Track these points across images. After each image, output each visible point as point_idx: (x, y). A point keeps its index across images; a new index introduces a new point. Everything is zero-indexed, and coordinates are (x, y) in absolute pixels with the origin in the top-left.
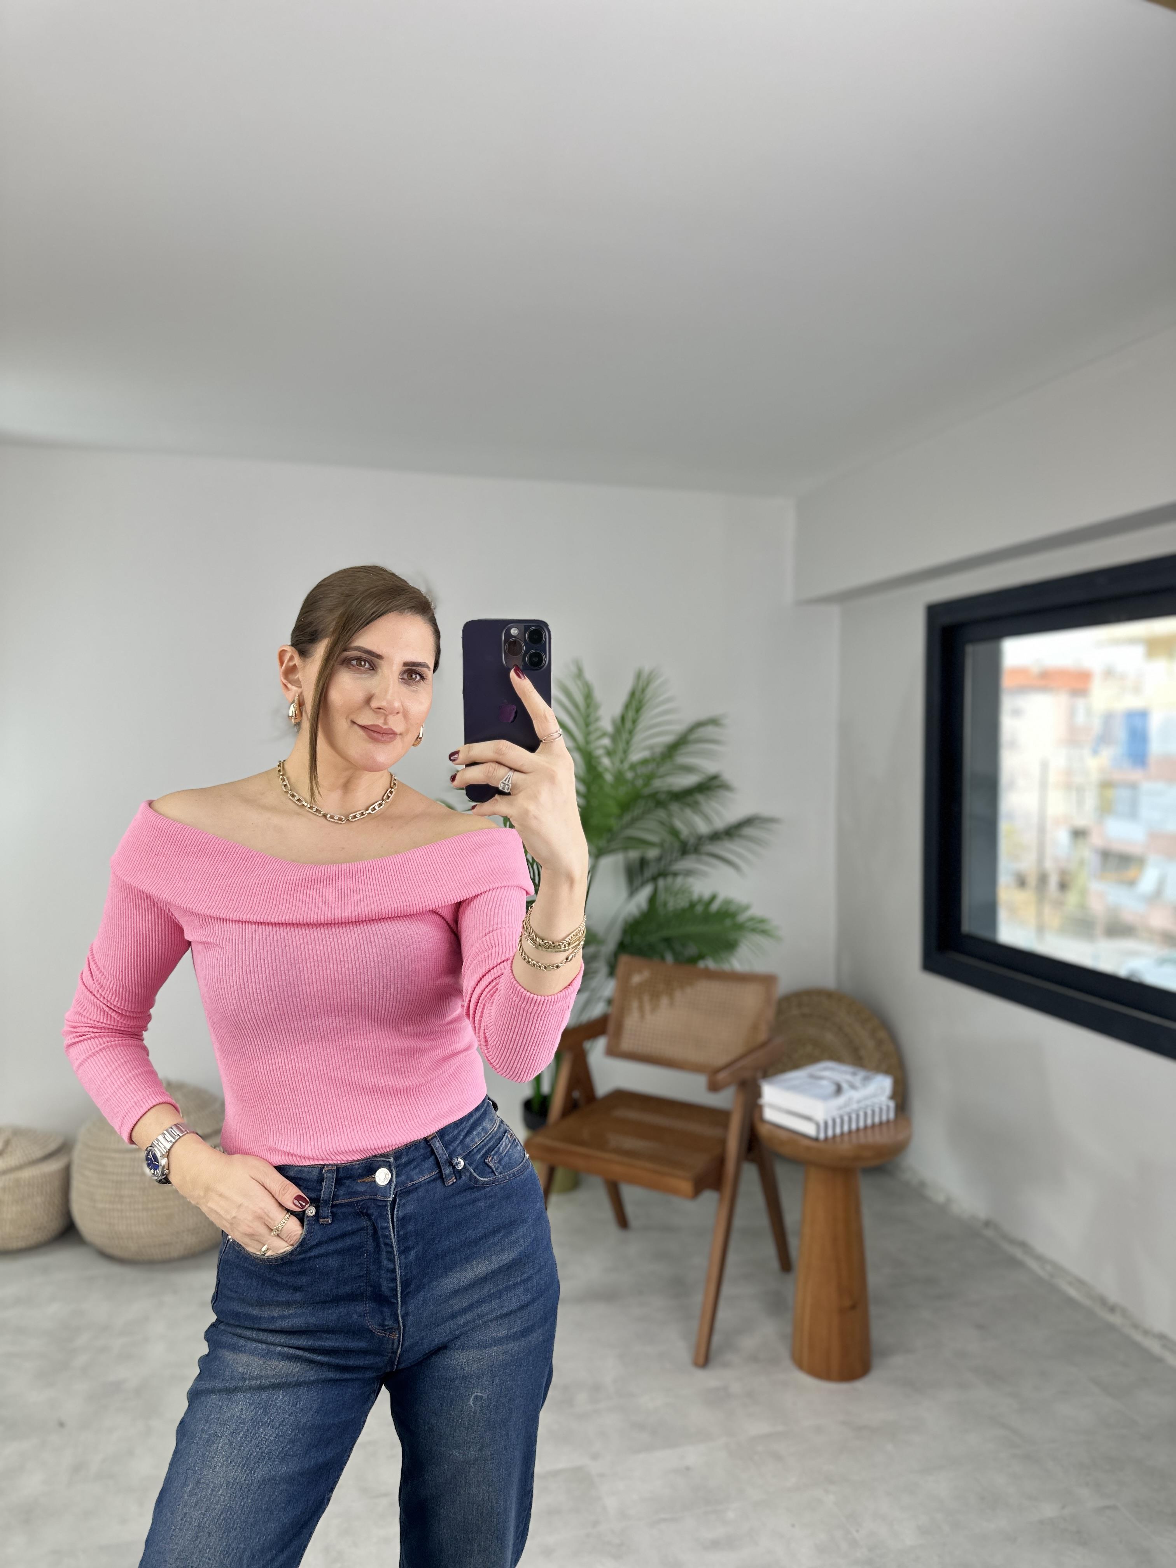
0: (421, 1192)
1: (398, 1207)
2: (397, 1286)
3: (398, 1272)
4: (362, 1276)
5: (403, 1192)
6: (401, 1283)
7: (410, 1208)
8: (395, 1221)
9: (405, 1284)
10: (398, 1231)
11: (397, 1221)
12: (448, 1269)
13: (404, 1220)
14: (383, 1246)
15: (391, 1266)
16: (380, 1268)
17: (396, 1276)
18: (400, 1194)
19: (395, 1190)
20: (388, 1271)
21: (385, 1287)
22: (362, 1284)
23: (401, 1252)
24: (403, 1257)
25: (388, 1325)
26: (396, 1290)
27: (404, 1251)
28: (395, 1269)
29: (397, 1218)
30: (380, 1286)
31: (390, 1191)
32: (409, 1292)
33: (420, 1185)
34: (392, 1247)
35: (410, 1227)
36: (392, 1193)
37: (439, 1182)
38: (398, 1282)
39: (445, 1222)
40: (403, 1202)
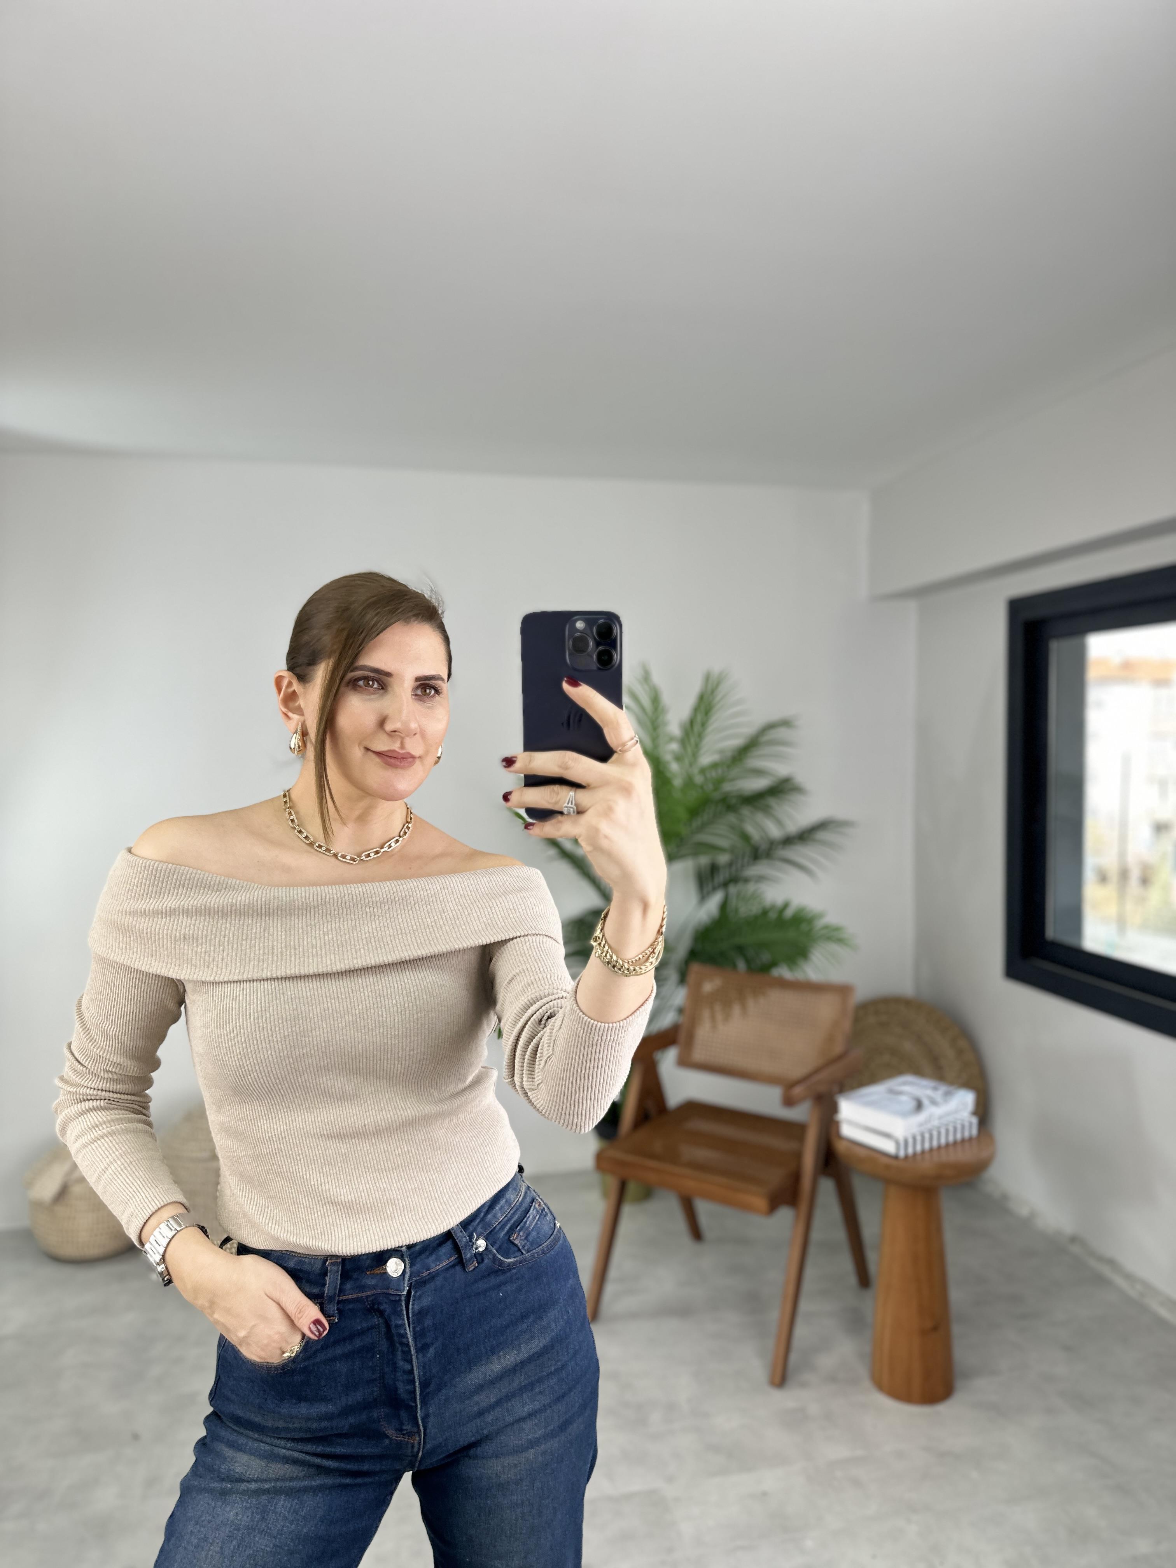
0: (439, 1281)
1: (414, 1300)
2: (415, 1389)
3: (416, 1372)
4: (375, 1380)
5: (418, 1284)
6: (420, 1384)
7: (426, 1301)
8: (410, 1316)
9: (424, 1385)
10: (414, 1328)
11: (413, 1316)
12: (471, 1364)
13: (421, 1314)
14: (398, 1345)
15: (407, 1367)
16: (395, 1368)
17: (414, 1377)
18: (415, 1285)
19: (409, 1281)
20: (404, 1372)
21: (402, 1388)
22: (375, 1389)
23: (418, 1351)
24: (420, 1355)
25: (407, 1430)
26: (414, 1392)
27: (422, 1349)
28: (412, 1370)
29: (413, 1312)
30: (396, 1389)
31: (404, 1283)
32: (429, 1393)
33: (437, 1273)
34: (408, 1345)
35: (428, 1322)
36: (406, 1285)
37: (458, 1268)
38: (417, 1384)
39: (468, 1312)
40: (418, 1293)
